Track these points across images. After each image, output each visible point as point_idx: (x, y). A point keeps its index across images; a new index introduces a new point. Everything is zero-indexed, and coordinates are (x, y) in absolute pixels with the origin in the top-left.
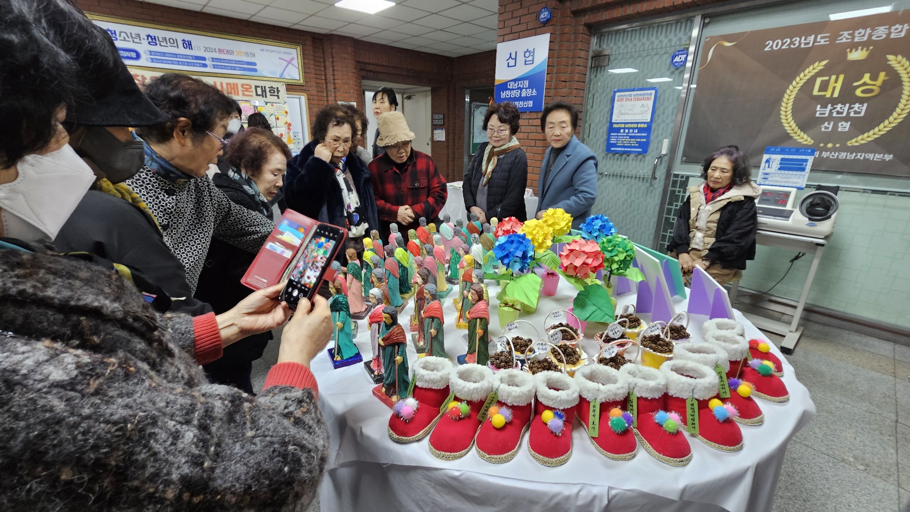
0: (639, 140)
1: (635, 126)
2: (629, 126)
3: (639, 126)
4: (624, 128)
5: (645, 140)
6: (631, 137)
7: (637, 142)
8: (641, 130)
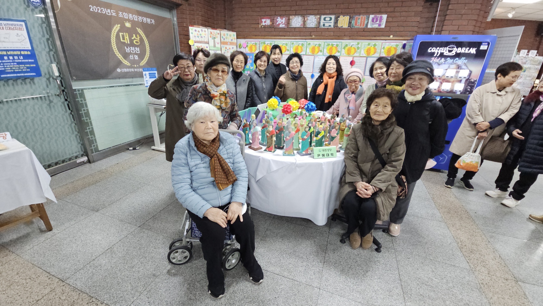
0: (29, 66)
1: (19, 53)
2: (12, 53)
3: (23, 53)
4: (8, 56)
5: (34, 65)
6: (19, 63)
7: (28, 68)
8: (25, 57)
